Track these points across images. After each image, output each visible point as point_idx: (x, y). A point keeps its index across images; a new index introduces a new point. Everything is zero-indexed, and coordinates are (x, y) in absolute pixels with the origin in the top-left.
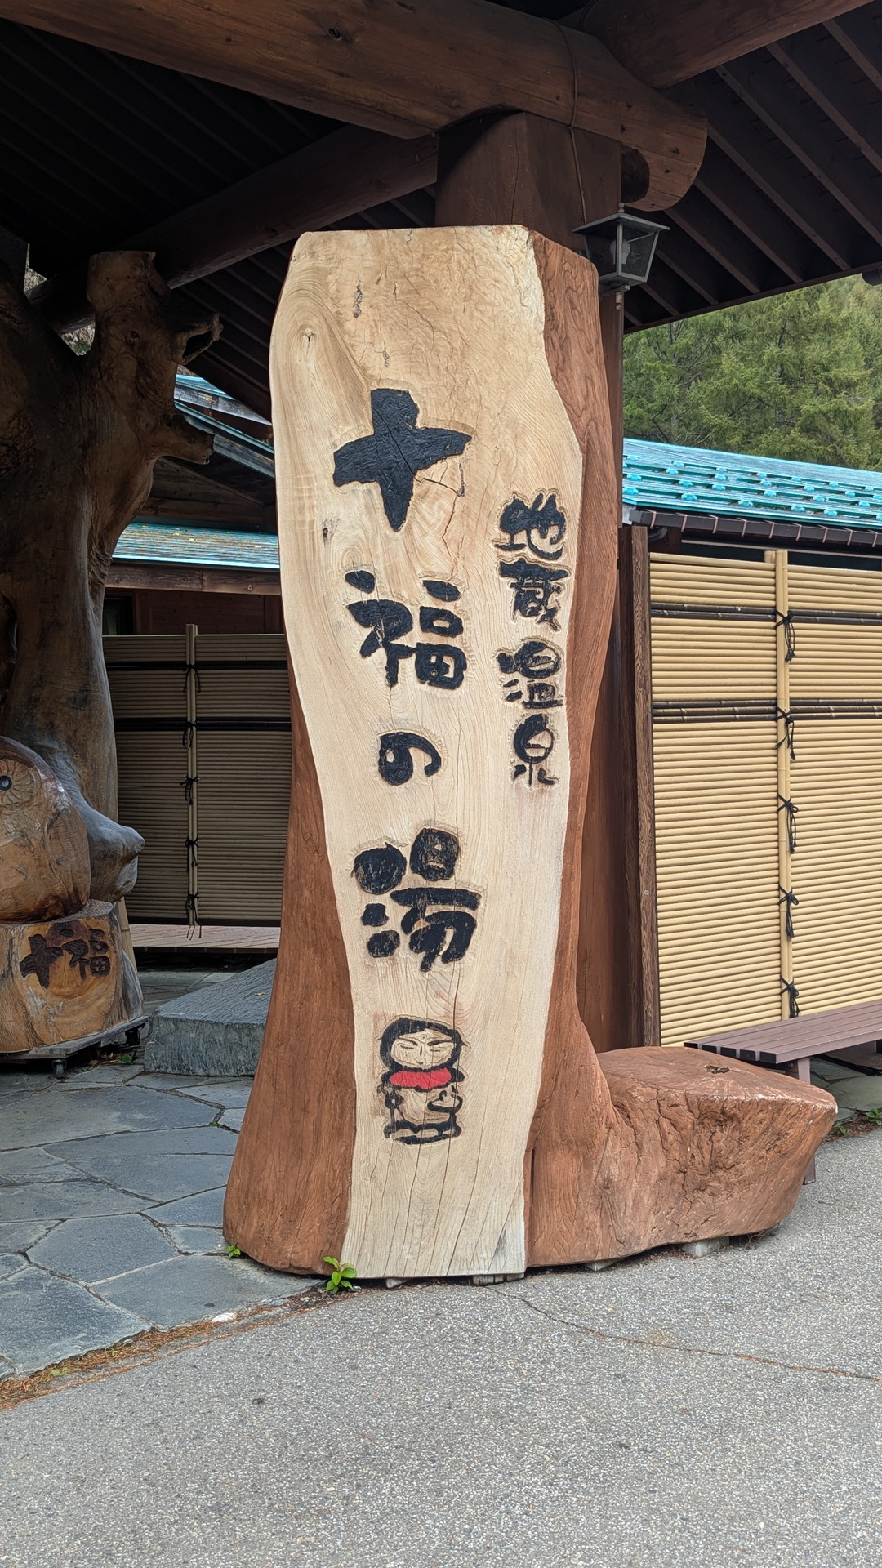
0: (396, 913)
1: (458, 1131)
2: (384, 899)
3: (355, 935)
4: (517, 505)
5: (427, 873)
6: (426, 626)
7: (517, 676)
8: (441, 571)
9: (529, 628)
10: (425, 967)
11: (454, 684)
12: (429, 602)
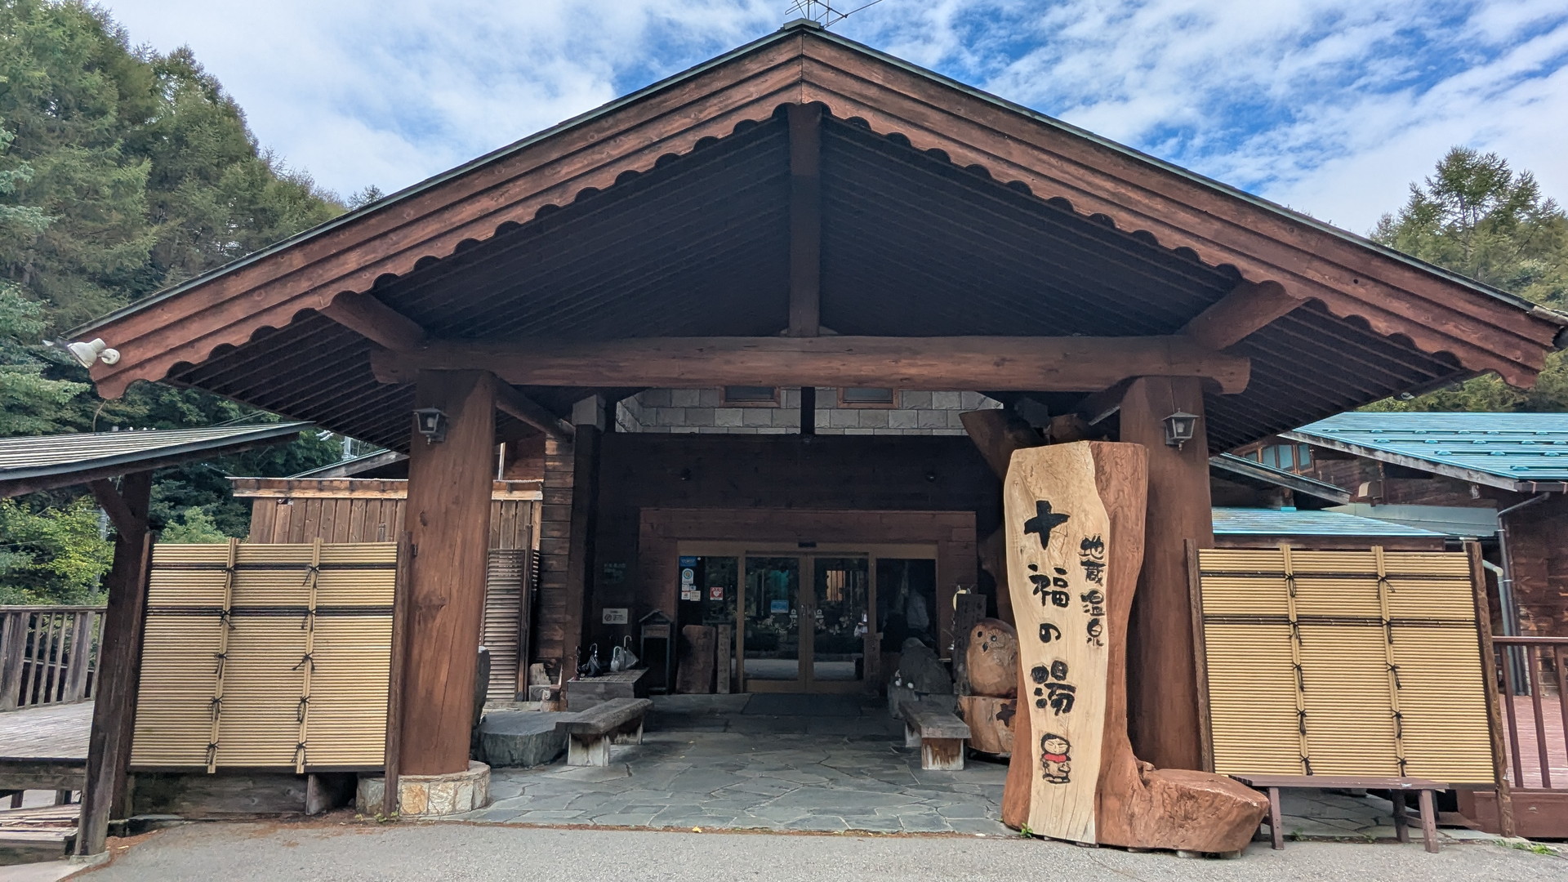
0: (1046, 692)
1: (1069, 781)
2: (1041, 686)
3: (1032, 699)
4: (1087, 540)
5: (1057, 677)
6: (1055, 584)
7: (1088, 603)
8: (1060, 564)
9: (1091, 585)
10: (1056, 714)
11: (1065, 605)
12: (1057, 575)
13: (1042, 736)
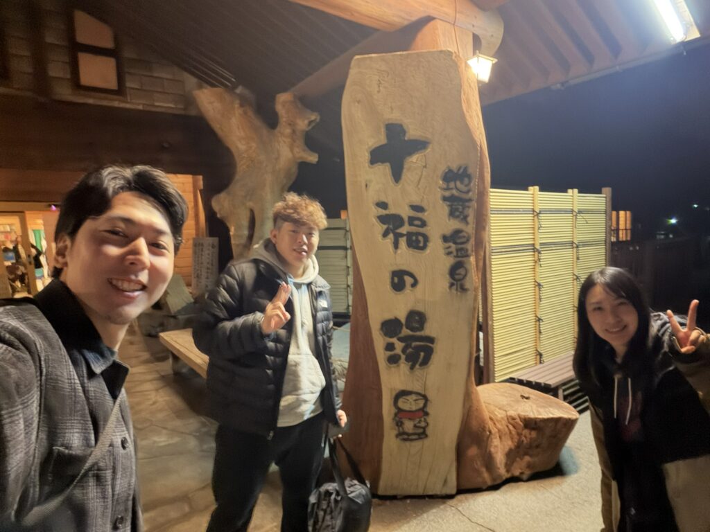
0: (399, 346)
1: (427, 436)
2: (394, 340)
3: (381, 355)
4: (450, 171)
5: (412, 329)
6: (411, 224)
7: (451, 244)
8: (416, 200)
9: (455, 224)
10: (412, 369)
11: (424, 248)
12: (413, 213)
13: (394, 393)
